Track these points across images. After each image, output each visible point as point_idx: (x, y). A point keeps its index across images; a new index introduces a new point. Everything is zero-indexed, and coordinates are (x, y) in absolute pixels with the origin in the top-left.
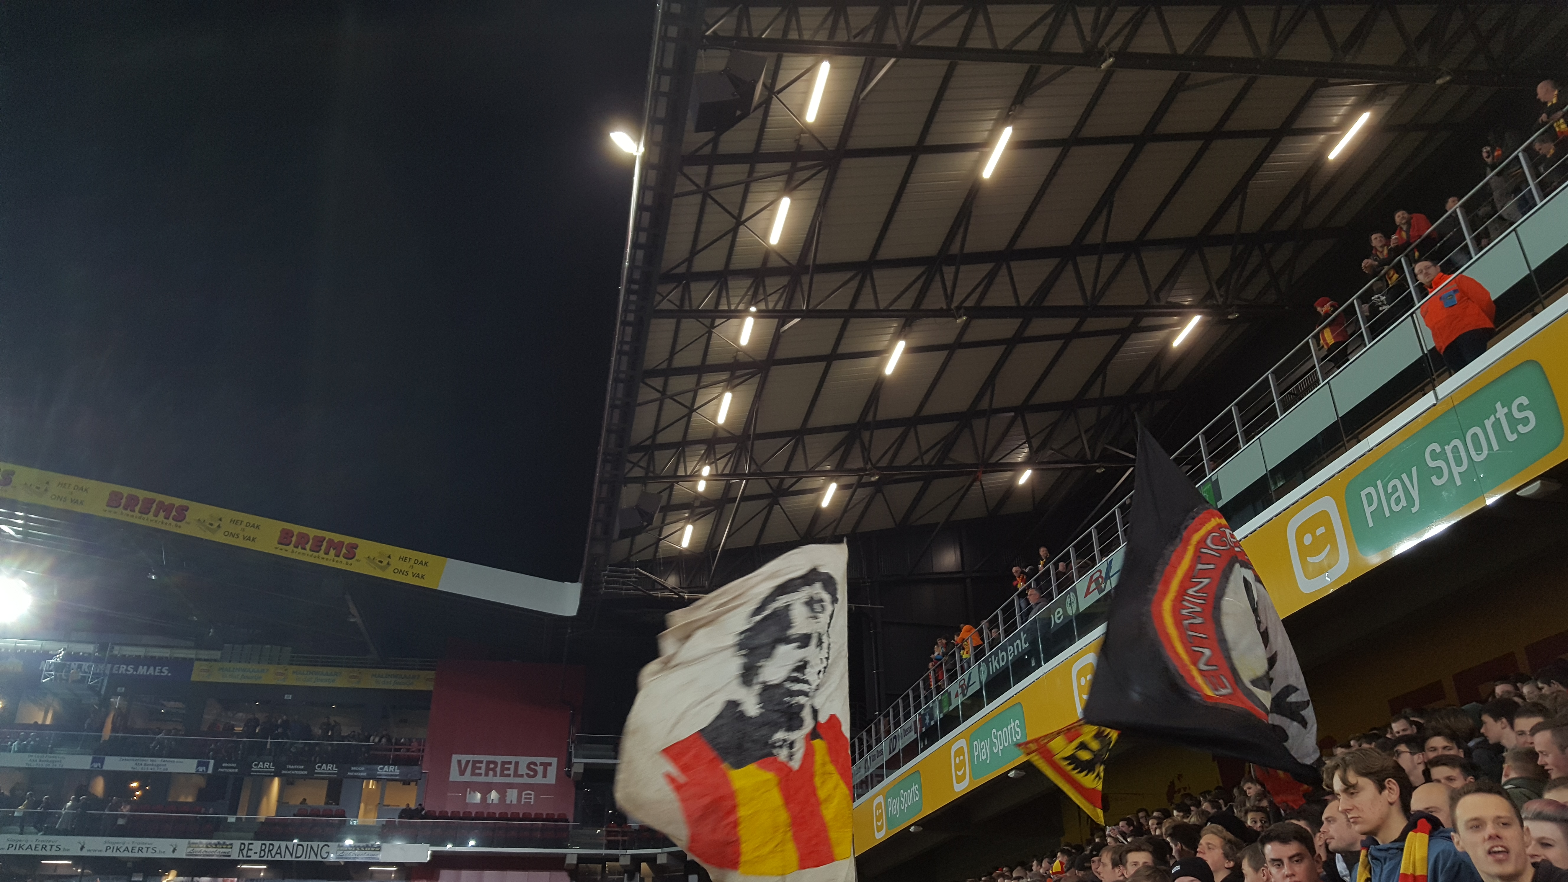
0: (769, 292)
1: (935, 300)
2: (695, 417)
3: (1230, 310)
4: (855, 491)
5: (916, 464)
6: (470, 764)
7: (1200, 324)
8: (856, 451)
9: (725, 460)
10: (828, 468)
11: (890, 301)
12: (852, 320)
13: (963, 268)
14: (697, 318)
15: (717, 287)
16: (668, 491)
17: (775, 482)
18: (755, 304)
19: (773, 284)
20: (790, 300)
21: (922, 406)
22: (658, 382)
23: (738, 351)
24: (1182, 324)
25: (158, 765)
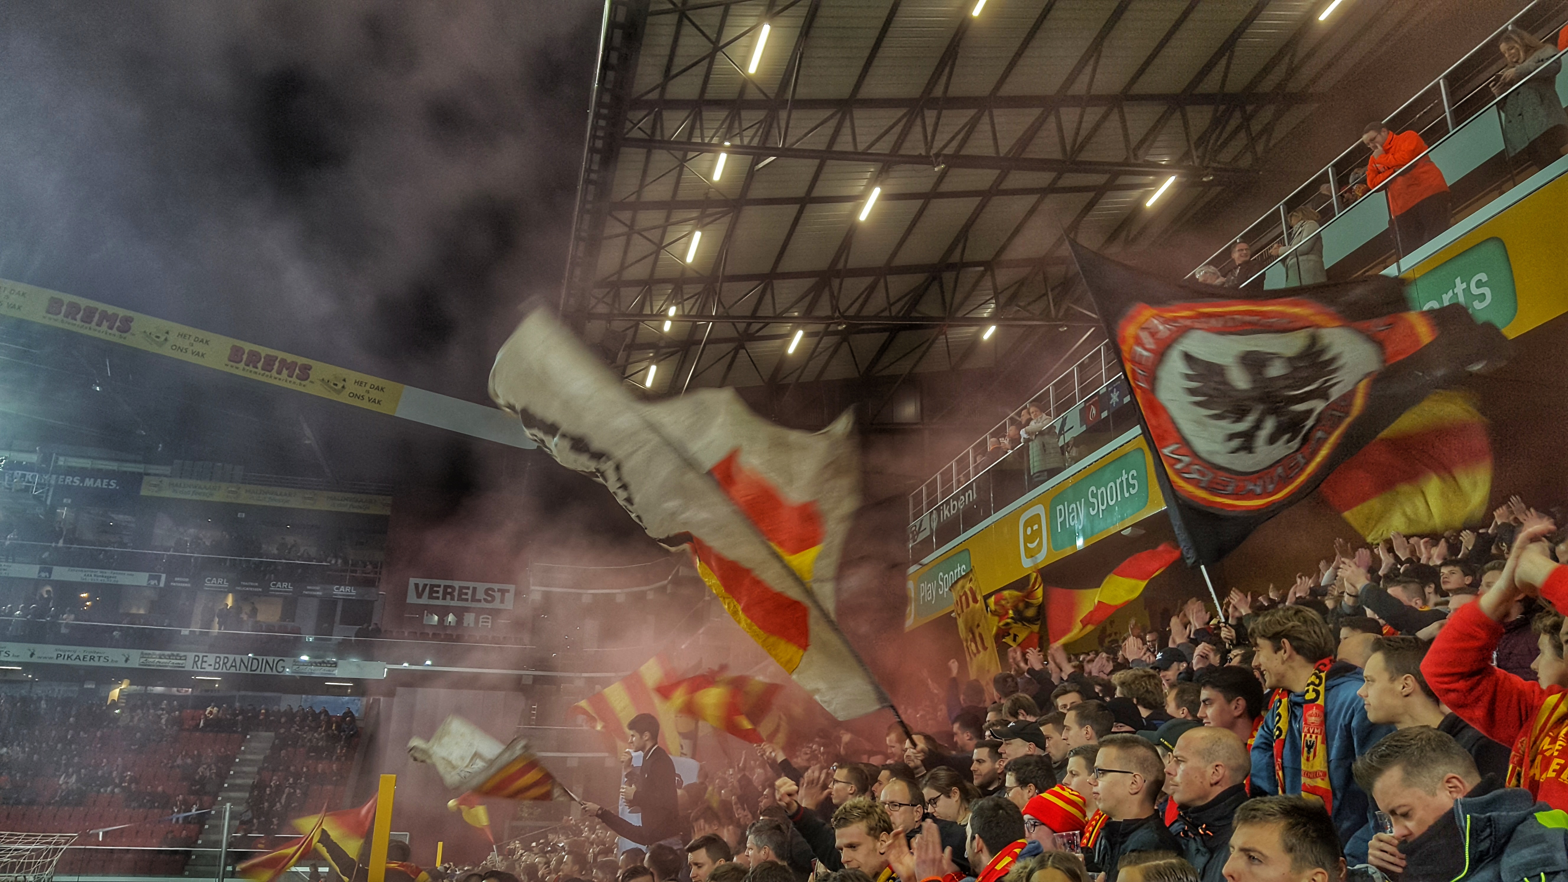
0: (744, 126)
1: (915, 145)
2: (663, 255)
3: (1206, 172)
4: (821, 339)
5: (883, 314)
6: (428, 588)
7: (1175, 185)
8: (825, 297)
9: (692, 301)
10: (796, 314)
11: (867, 144)
12: (829, 162)
13: (944, 112)
14: (668, 150)
15: (691, 117)
16: (633, 330)
17: (741, 326)
18: (729, 140)
19: (750, 117)
20: (767, 135)
21: (894, 254)
22: (626, 215)
23: (710, 187)
24: (1156, 184)
25: (108, 577)
